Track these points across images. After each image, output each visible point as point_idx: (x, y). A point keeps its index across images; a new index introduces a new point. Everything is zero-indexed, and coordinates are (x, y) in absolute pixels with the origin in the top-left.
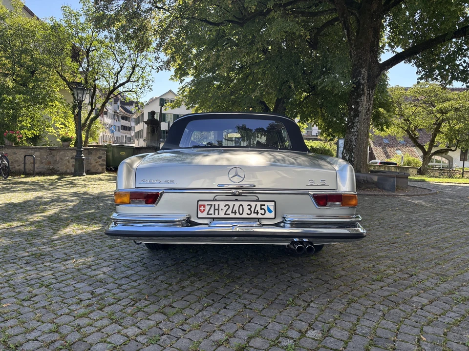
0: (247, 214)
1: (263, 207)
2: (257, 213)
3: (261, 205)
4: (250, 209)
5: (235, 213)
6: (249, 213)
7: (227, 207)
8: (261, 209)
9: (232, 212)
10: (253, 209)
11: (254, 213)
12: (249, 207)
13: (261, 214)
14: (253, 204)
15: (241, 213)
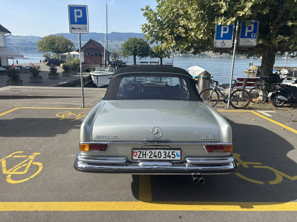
1: (173, 153)
6: (165, 156)
7: (151, 153)
9: (154, 156)
11: (168, 157)
12: (165, 153)
13: (172, 157)
14: (167, 151)
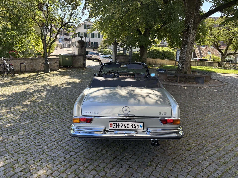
0: (131, 128)
2: (135, 127)
3: (137, 124)
4: (132, 126)
5: (126, 127)
6: (132, 127)
7: (122, 125)
8: (137, 126)
9: (124, 127)
10: (133, 126)
11: (134, 127)
12: (132, 125)
13: (137, 128)
14: (134, 123)
15: (128, 127)
